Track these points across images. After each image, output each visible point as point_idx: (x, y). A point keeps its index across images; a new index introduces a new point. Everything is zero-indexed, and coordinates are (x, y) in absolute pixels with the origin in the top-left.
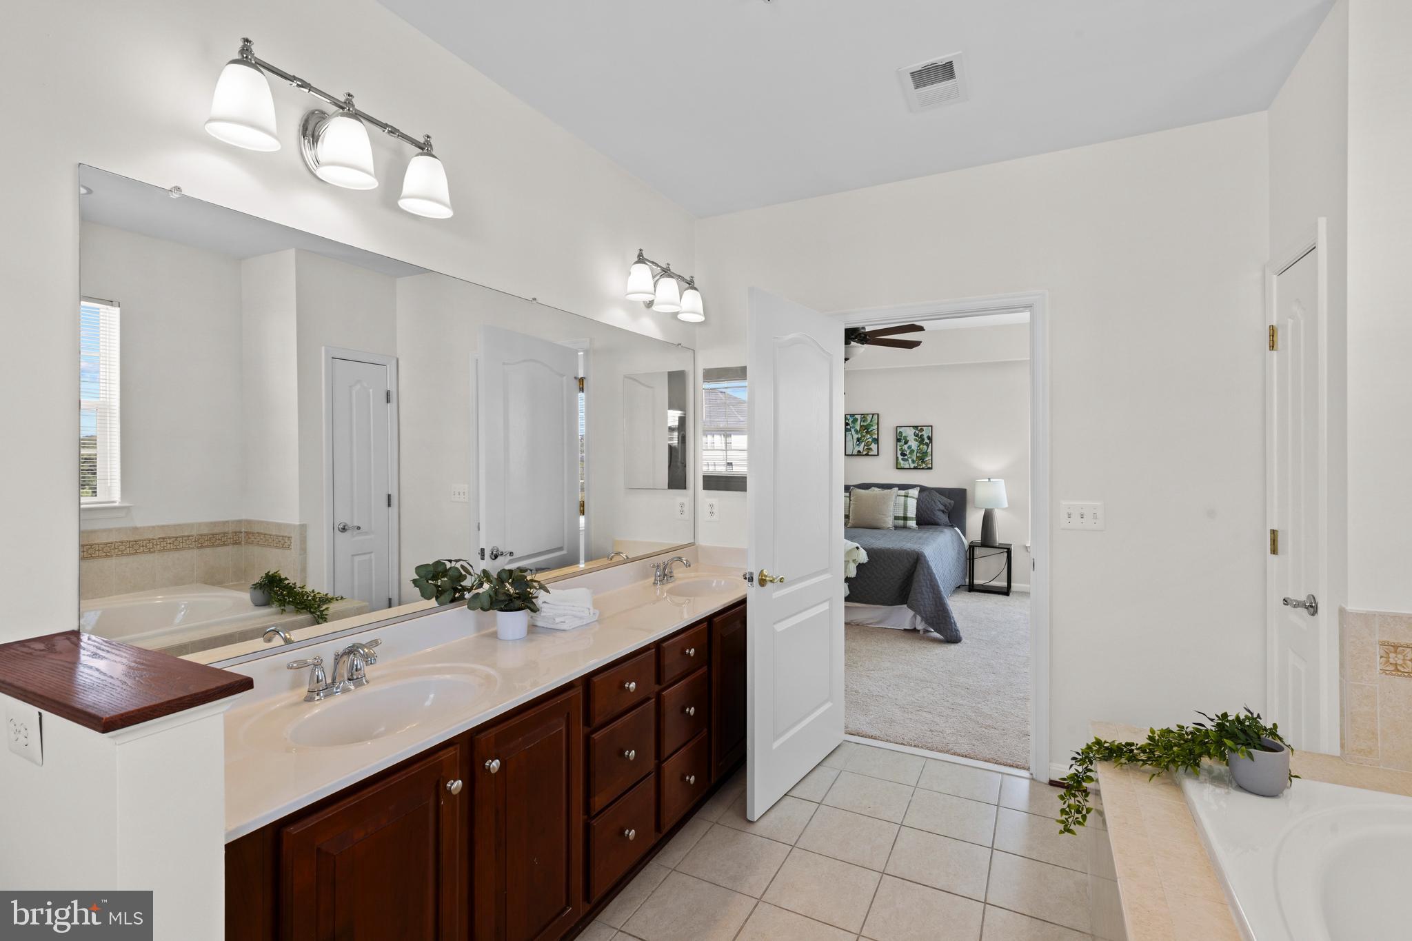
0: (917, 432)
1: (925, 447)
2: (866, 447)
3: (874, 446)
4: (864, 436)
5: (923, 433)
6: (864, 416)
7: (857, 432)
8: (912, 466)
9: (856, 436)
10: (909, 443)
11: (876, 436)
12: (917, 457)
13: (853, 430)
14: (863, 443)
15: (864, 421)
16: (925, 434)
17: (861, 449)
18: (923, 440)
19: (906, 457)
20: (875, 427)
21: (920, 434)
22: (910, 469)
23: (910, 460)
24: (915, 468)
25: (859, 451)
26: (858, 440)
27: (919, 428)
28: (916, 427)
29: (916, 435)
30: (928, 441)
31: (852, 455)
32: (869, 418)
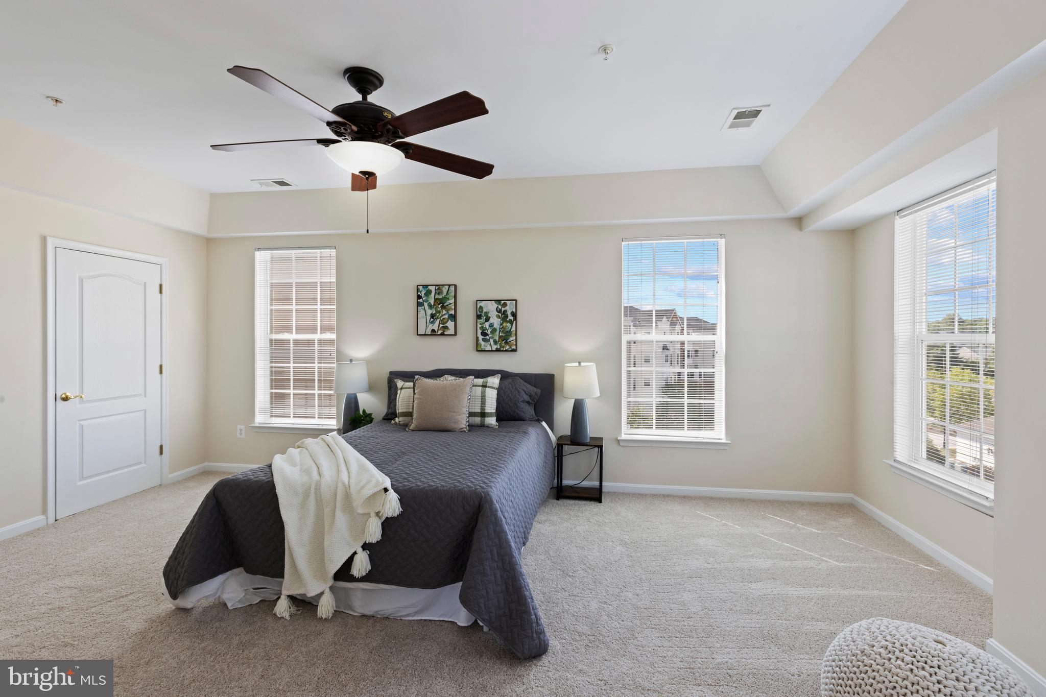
0: (500, 307)
1: (509, 325)
2: (441, 325)
3: (450, 324)
4: (439, 312)
5: (507, 308)
6: (439, 288)
7: (430, 306)
8: (494, 347)
9: (429, 312)
10: (491, 321)
11: (452, 312)
12: (500, 337)
13: (426, 304)
14: (438, 320)
15: (439, 294)
16: (509, 309)
17: (435, 327)
18: (507, 316)
19: (487, 337)
20: (452, 301)
21: (503, 309)
22: (492, 351)
23: (492, 341)
24: (497, 350)
25: (433, 331)
26: (432, 316)
27: (502, 302)
28: (498, 301)
29: (499, 311)
30: (512, 318)
31: (425, 335)
32: (445, 290)
